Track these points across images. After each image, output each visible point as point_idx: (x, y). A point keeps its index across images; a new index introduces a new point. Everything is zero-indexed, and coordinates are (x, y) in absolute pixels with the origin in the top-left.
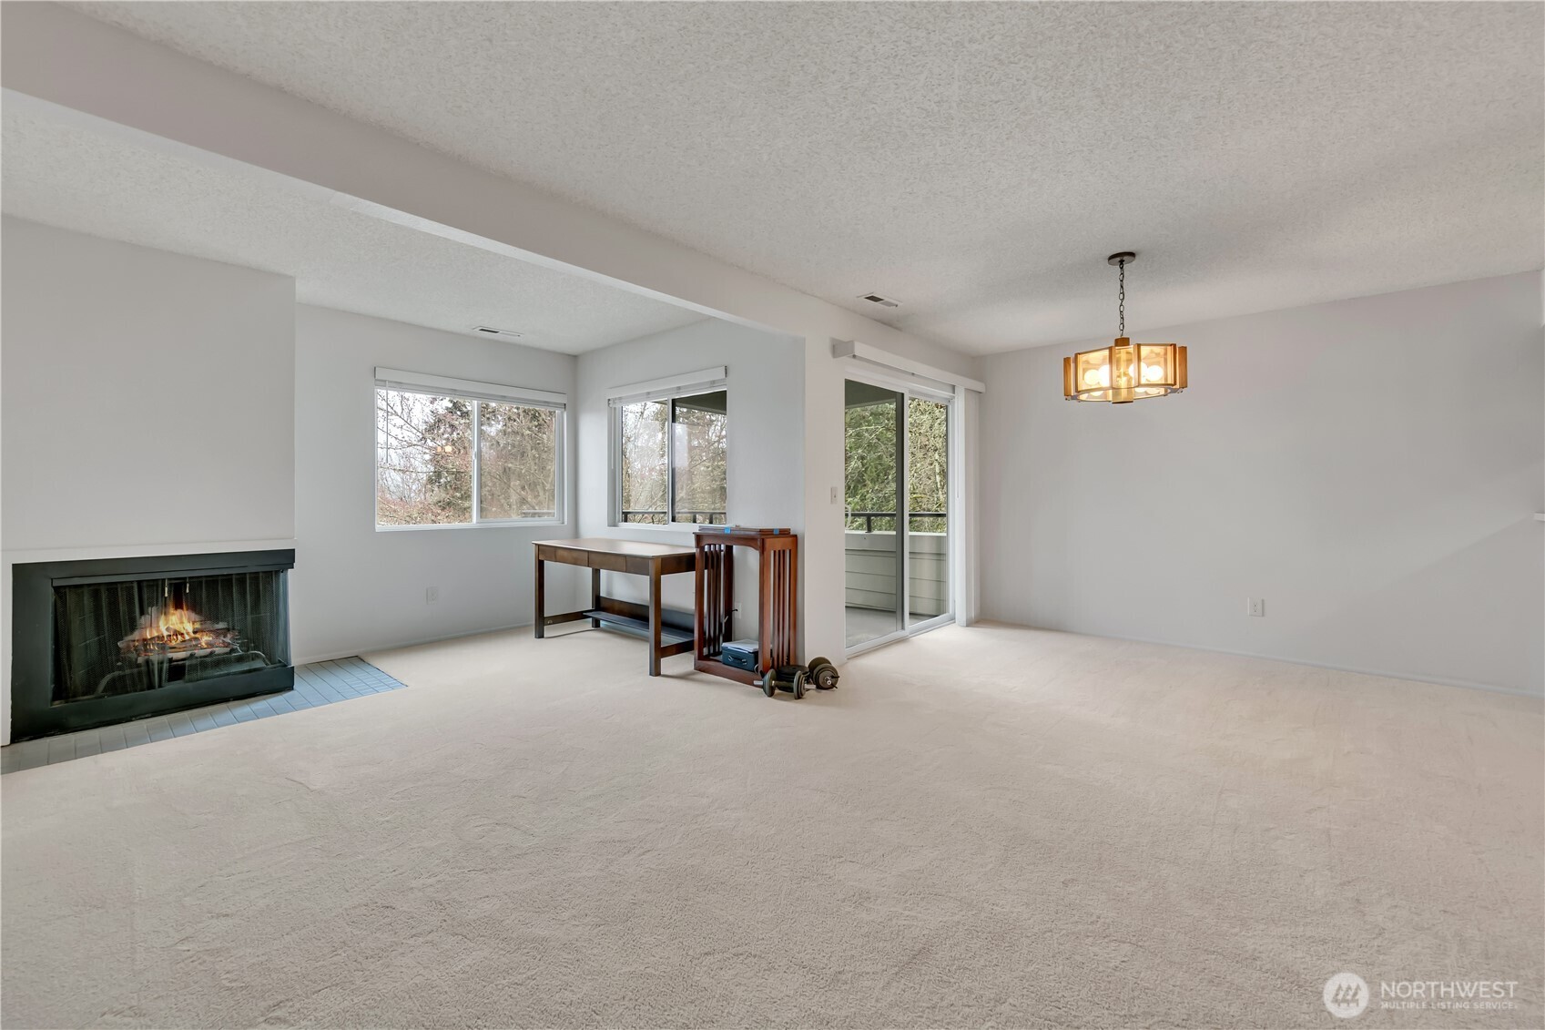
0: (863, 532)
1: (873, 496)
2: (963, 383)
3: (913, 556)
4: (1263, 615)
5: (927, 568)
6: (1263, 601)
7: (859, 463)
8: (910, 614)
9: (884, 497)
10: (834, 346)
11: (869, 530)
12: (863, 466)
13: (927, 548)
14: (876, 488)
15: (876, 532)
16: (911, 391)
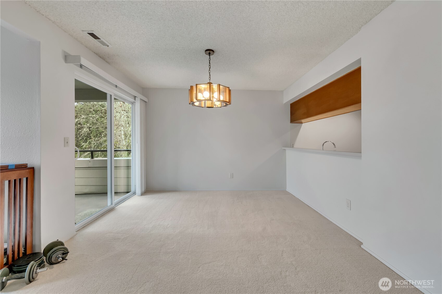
0: (89, 159)
1: (95, 142)
2: (139, 96)
3: (116, 168)
4: (233, 178)
5: (122, 173)
6: (233, 174)
7: (88, 130)
8: (115, 193)
9: (100, 143)
10: (65, 56)
11: (92, 157)
12: (90, 130)
13: (123, 164)
14: (96, 139)
15: (95, 159)
16: (115, 95)
